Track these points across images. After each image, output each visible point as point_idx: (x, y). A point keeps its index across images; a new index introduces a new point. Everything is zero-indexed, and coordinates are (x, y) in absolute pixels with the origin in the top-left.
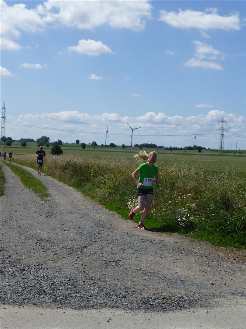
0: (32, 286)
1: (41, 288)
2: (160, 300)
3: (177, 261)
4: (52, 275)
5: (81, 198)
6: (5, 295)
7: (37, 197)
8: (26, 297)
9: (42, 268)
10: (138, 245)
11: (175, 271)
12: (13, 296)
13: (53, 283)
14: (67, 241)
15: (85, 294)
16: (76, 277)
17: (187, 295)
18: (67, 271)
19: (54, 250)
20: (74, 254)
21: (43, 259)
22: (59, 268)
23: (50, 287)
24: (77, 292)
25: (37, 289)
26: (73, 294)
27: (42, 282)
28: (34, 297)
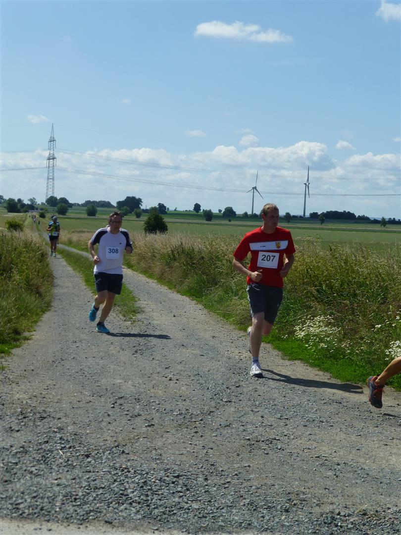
0: (103, 486)
1: (122, 490)
2: (356, 518)
3: (393, 442)
4: (144, 465)
5: (203, 317)
6: (51, 504)
7: (116, 314)
8: (92, 509)
9: (123, 452)
10: (315, 409)
11: (387, 461)
12: (67, 505)
13: (146, 481)
14: (174, 400)
15: (208, 504)
16: (191, 469)
18: (172, 458)
19: (149, 417)
20: (188, 425)
21: (126, 435)
22: (157, 453)
23: (140, 490)
24: (193, 499)
25: (113, 493)
26: (185, 504)
27: (124, 478)
28: (107, 509)
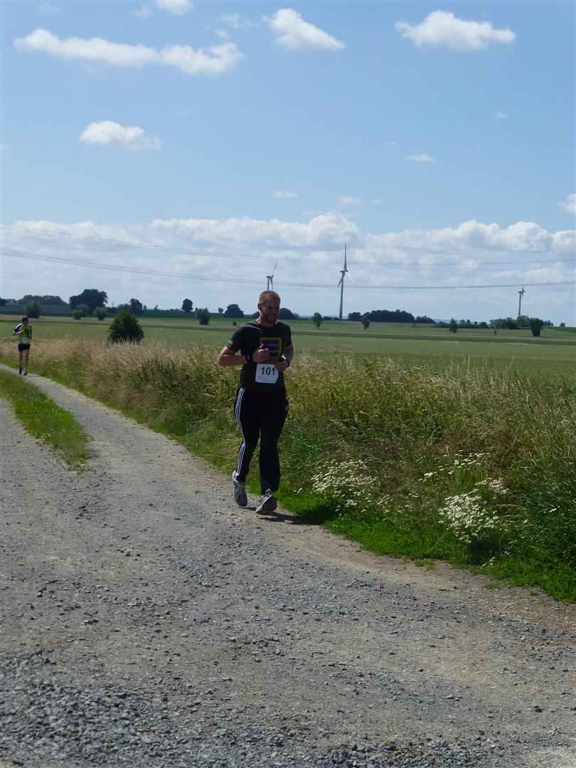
0: (13, 711)
1: (40, 717)
2: (380, 755)
3: (443, 643)
4: (77, 680)
5: (184, 464)
7: (57, 461)
9: (47, 661)
10: (334, 595)
11: (433, 670)
13: (76, 704)
14: (131, 584)
15: (165, 737)
16: (145, 686)
17: (461, 739)
18: (119, 669)
19: (91, 609)
20: (148, 621)
21: (55, 637)
22: (97, 662)
23: (67, 717)
24: (144, 729)
25: (28, 721)
26: (132, 737)
27: (45, 700)
28: (18, 744)
